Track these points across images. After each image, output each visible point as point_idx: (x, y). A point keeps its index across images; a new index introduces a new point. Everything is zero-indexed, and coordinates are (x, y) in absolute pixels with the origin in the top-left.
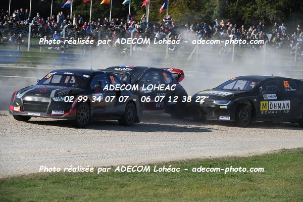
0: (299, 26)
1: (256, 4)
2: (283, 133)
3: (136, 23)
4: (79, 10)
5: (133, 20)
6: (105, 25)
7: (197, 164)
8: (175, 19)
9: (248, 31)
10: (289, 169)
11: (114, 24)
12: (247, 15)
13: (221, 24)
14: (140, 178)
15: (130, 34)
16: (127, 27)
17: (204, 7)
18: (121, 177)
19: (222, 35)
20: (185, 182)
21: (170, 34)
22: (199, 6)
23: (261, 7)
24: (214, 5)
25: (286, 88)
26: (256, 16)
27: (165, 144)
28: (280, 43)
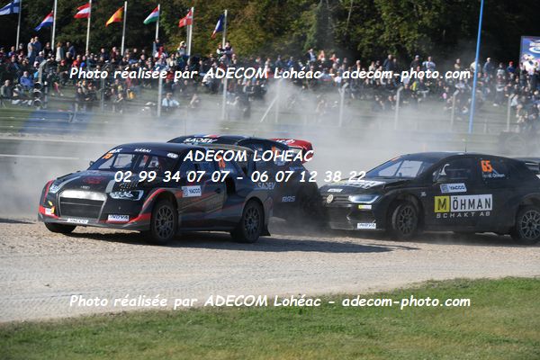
0: (458, 61)
1: (381, 21)
2: (430, 252)
3: (169, 57)
4: (67, 33)
5: (163, 52)
6: (113, 61)
8: (239, 50)
9: (368, 70)
10: (439, 316)
12: (365, 42)
13: (319, 57)
14: (175, 332)
16: (153, 64)
17: (289, 29)
18: (140, 332)
19: (322, 79)
20: (256, 340)
22: (279, 26)
23: (391, 27)
24: (308, 24)
25: (486, 173)
26: (382, 43)
27: (220, 273)
28: (424, 92)
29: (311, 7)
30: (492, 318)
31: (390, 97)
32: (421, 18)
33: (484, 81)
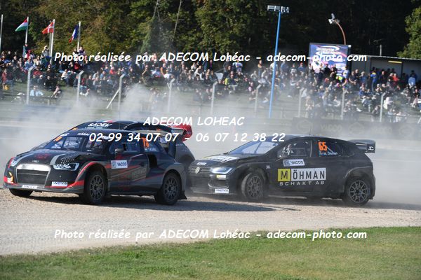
0: (260, 62)
1: (201, 31)
3: (36, 57)
7: (119, 253)
8: (89, 52)
9: (190, 69)
11: (5, 59)
12: (188, 47)
14: (39, 272)
15: (27, 72)
16: (23, 63)
17: (129, 36)
18: (12, 271)
19: (154, 75)
20: (102, 278)
21: (82, 72)
22: (122, 35)
23: (208, 35)
24: (143, 33)
25: (323, 151)
26: (201, 48)
27: (74, 226)
28: (234, 86)
29: (146, 20)
30: (287, 261)
31: (207, 90)
32: (231, 28)
33: (280, 78)
